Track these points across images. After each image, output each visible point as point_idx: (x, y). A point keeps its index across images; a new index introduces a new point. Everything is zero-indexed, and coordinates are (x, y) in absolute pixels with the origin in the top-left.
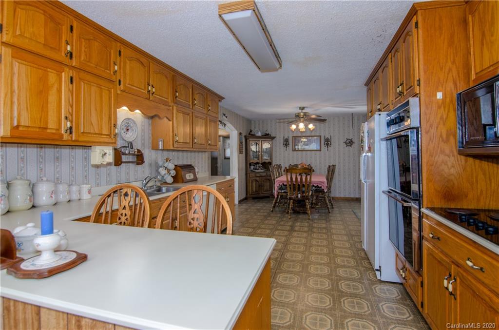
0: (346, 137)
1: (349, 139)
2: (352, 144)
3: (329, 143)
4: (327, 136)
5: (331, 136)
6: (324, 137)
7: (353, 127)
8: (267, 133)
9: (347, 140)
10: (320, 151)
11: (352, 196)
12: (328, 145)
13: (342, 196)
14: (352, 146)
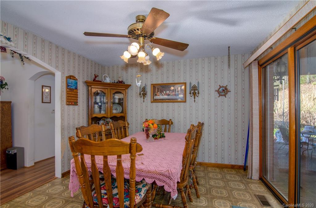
0: (220, 83)
1: (223, 87)
2: (226, 94)
3: (197, 91)
4: (194, 83)
5: (198, 83)
6: (190, 84)
7: (230, 68)
8: (121, 80)
9: (220, 87)
10: (185, 102)
11: (226, 162)
12: (194, 94)
13: (213, 161)
14: (227, 96)
